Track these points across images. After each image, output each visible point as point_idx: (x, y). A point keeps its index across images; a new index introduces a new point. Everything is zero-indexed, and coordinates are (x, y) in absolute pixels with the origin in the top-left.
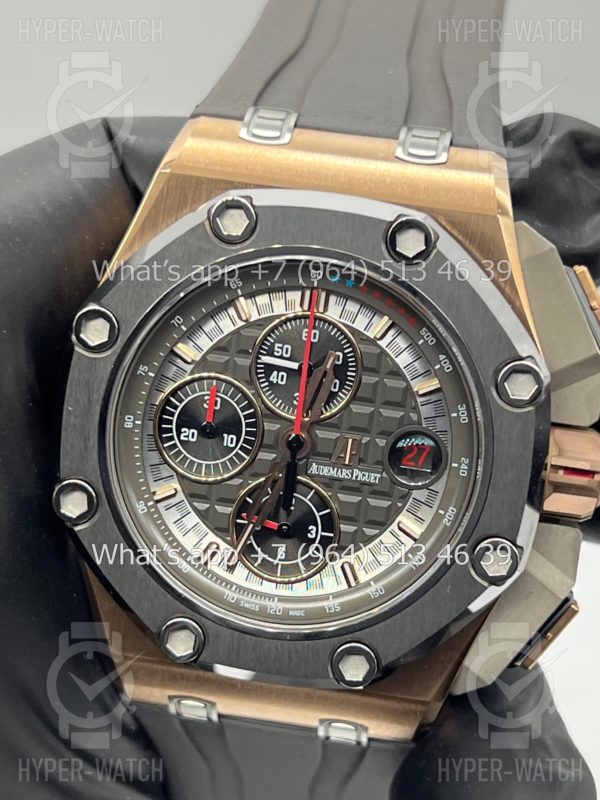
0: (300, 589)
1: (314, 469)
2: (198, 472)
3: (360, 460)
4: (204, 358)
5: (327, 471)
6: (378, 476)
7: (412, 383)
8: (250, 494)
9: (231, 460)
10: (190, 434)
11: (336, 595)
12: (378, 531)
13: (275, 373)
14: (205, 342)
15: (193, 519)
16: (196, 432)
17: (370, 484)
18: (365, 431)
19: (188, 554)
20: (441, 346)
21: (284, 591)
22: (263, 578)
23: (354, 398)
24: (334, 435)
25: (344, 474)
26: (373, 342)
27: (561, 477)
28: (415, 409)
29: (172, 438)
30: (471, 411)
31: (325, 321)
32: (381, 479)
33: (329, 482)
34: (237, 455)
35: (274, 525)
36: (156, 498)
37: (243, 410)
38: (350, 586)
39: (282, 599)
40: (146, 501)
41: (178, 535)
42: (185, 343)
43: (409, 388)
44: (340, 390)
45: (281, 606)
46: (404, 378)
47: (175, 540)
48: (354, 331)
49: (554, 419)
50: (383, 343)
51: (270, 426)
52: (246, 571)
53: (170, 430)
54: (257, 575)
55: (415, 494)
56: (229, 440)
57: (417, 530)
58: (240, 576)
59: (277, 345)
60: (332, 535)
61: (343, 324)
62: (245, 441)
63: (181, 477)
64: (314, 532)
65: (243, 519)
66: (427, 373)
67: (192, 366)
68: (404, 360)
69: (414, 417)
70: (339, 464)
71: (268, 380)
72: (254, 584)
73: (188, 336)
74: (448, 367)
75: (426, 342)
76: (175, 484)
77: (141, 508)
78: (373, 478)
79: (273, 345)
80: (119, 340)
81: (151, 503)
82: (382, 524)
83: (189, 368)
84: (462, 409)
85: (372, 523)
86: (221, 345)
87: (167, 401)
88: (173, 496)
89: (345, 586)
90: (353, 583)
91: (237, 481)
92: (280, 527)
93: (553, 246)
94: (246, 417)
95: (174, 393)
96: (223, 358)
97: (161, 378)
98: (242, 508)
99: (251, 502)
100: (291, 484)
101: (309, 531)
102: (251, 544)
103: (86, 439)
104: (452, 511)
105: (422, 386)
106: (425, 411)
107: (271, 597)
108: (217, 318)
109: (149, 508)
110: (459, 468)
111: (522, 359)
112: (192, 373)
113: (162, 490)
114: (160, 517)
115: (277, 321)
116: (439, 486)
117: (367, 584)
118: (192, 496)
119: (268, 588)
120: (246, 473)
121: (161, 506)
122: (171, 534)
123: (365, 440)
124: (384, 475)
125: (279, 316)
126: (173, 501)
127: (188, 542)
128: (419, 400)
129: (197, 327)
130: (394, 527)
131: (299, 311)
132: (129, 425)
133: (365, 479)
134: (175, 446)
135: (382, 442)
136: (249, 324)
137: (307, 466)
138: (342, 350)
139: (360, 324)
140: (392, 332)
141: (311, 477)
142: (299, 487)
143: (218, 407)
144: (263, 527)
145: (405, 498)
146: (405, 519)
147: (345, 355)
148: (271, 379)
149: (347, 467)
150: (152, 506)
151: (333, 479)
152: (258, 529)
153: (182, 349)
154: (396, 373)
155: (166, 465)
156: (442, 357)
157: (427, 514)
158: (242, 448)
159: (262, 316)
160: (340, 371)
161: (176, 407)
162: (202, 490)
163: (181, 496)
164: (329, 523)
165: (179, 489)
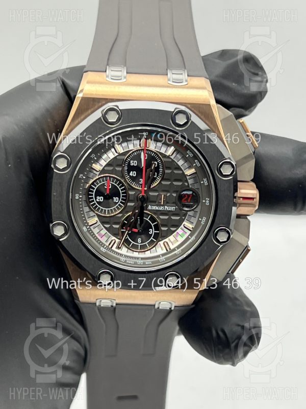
0: (148, 254)
1: (150, 207)
2: (105, 213)
3: (167, 203)
4: (103, 169)
5: (154, 208)
6: (174, 208)
7: (184, 171)
8: (126, 219)
9: (117, 207)
10: (100, 199)
11: (163, 255)
12: (176, 229)
13: (132, 172)
14: (103, 163)
15: (104, 231)
16: (102, 198)
17: (171, 211)
18: (168, 191)
19: (105, 245)
20: (196, 157)
21: (142, 255)
22: (133, 251)
23: (163, 179)
24: (156, 194)
25: (161, 208)
26: (168, 157)
27: (241, 200)
28: (187, 181)
29: (93, 201)
30: (209, 181)
31: (149, 150)
32: (175, 209)
33: (156, 212)
34: (119, 205)
35: (136, 230)
36: (90, 224)
37: (120, 187)
38: (167, 250)
39: (142, 259)
40: (86, 226)
41: (99, 238)
42: (96, 164)
43: (183, 173)
44: (157, 176)
45: (142, 261)
46: (181, 170)
47: (99, 240)
48: (161, 153)
49: (238, 179)
50: (172, 157)
51: (131, 193)
52: (127, 249)
53: (92, 198)
54: (131, 250)
55: (189, 213)
56: (116, 199)
57: (190, 226)
58: (124, 251)
59: (131, 161)
60: (158, 232)
61: (157, 151)
62: (122, 199)
63: (99, 216)
64: (151, 231)
65: (124, 229)
66: (190, 167)
67: (99, 173)
68: (181, 163)
69: (186, 184)
70: (160, 205)
71: (129, 175)
72: (130, 254)
73: (97, 161)
74: (199, 165)
75: (189, 156)
76: (96, 219)
77: (85, 228)
78: (172, 209)
79: (130, 161)
80: (71, 166)
81: (88, 227)
82: (177, 226)
83: (98, 173)
84: (205, 180)
85: (173, 226)
86: (110, 163)
87: (90, 187)
88: (96, 223)
89: (165, 251)
90: (168, 250)
91: (120, 215)
92: (139, 231)
93: (231, 113)
94: (122, 190)
95: (93, 184)
96: (111, 168)
97: (88, 178)
98: (123, 225)
99: (126, 222)
100: (141, 214)
101: (150, 231)
102: (128, 238)
103: (62, 205)
104: (204, 219)
105: (189, 172)
106: (190, 181)
107: (138, 258)
108: (107, 153)
109: (88, 229)
110: (205, 202)
111: (226, 159)
112: (99, 175)
113: (91, 221)
114: (92, 232)
115: (131, 152)
116: (198, 209)
117: (174, 250)
118: (103, 223)
119: (136, 254)
120: (123, 212)
121: (92, 227)
122: (97, 238)
123: (168, 194)
124: (177, 207)
125: (132, 150)
126: (96, 225)
127: (103, 240)
128: (188, 177)
129: (100, 157)
130: (182, 226)
131: (139, 147)
132: (77, 198)
133: (170, 209)
134: (95, 204)
135: (174, 195)
136: (120, 155)
137: (147, 206)
138: (157, 161)
139: (163, 150)
140: (175, 153)
141: (149, 211)
142: (145, 215)
143: (110, 187)
144: (132, 232)
145: (185, 215)
146: (186, 223)
147: (158, 163)
148: (130, 174)
149: (163, 205)
150: (89, 228)
151: (157, 210)
152: (130, 232)
153: (94, 166)
154: (178, 168)
155: (92, 212)
156: (196, 161)
157: (195, 220)
158: (121, 202)
159: (125, 151)
160: (157, 169)
161: (94, 189)
162: (107, 220)
163: (99, 223)
164: (157, 227)
165: (98, 221)
